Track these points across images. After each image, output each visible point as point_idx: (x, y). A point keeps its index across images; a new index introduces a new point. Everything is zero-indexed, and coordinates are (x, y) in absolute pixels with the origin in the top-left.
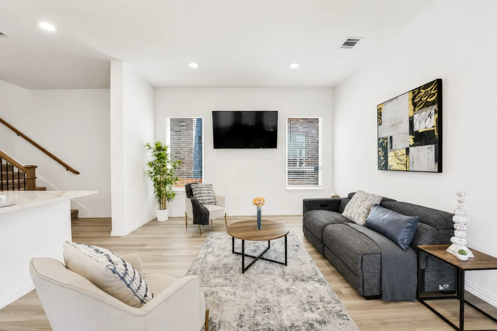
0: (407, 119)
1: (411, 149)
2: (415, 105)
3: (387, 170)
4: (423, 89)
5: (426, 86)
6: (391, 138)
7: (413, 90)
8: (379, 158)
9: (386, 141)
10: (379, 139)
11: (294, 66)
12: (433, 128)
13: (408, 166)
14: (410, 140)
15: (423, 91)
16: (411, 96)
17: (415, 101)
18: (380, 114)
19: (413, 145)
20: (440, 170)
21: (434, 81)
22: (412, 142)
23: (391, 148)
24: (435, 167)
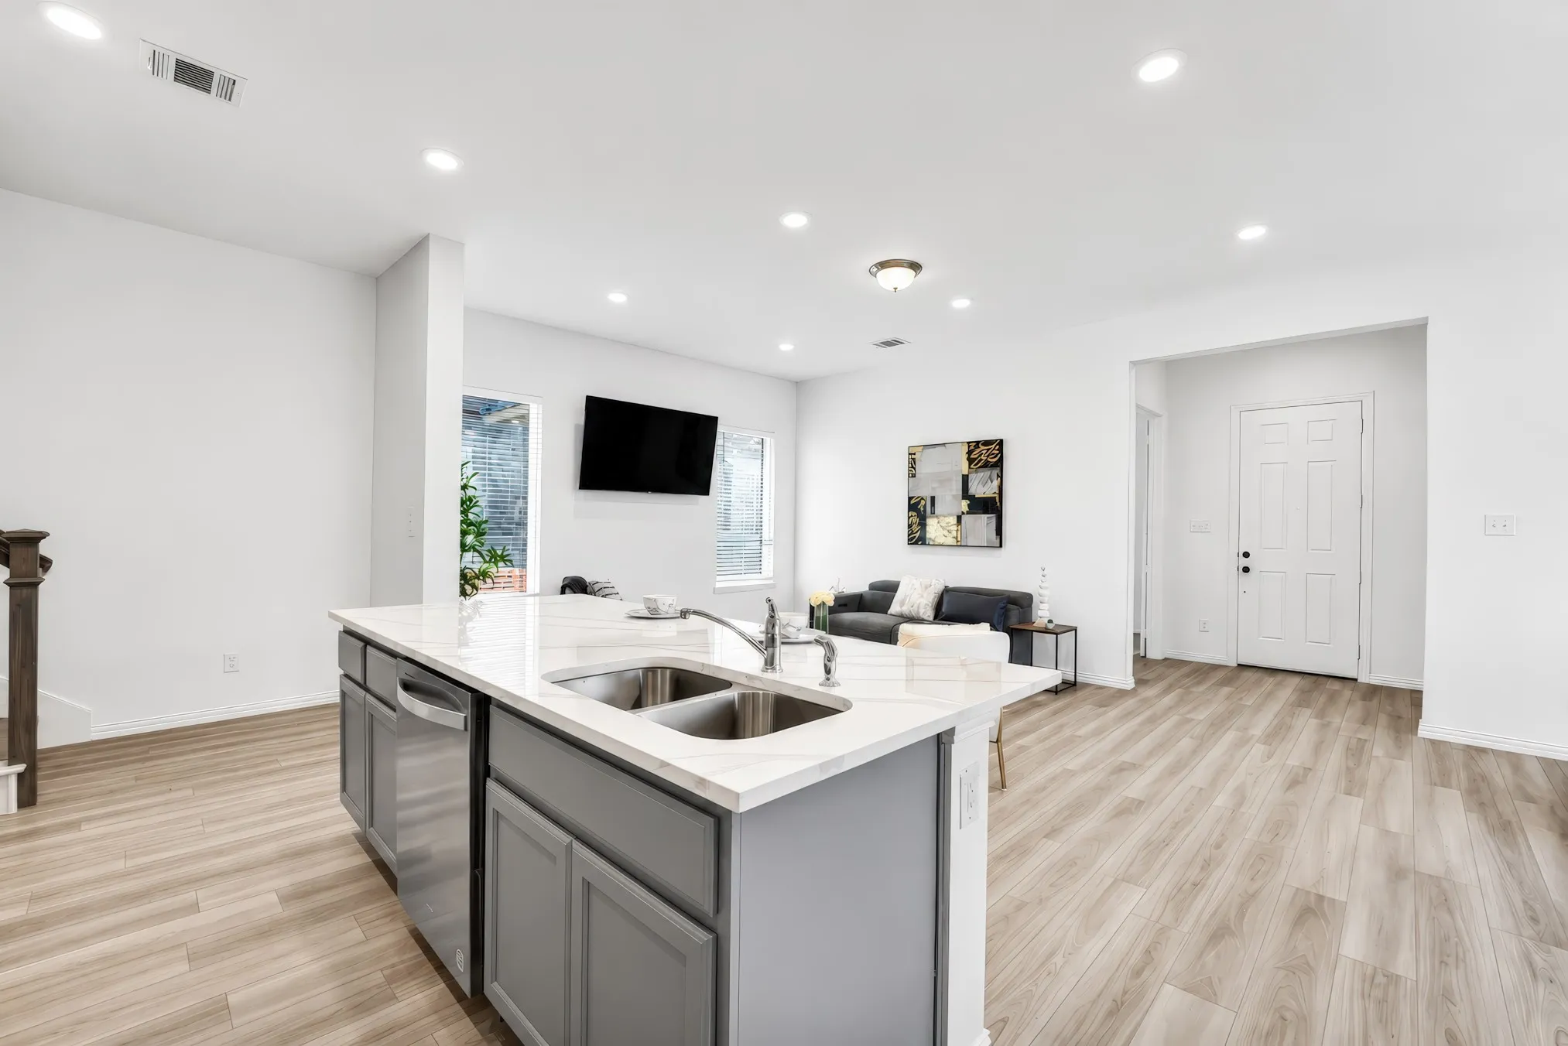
0: (960, 479)
1: (965, 518)
2: (970, 461)
3: (926, 544)
4: (982, 444)
5: (987, 443)
6: (933, 499)
7: (968, 443)
8: (910, 526)
9: (923, 502)
10: (910, 499)
11: (786, 347)
12: (993, 495)
13: (959, 539)
14: (964, 505)
15: (982, 448)
16: (965, 449)
17: (972, 456)
18: (913, 464)
19: (968, 513)
20: (1001, 546)
21: (997, 440)
22: (965, 508)
23: (933, 513)
24: (996, 541)
